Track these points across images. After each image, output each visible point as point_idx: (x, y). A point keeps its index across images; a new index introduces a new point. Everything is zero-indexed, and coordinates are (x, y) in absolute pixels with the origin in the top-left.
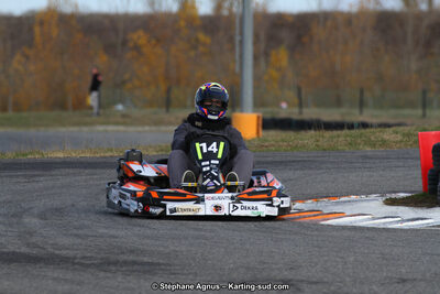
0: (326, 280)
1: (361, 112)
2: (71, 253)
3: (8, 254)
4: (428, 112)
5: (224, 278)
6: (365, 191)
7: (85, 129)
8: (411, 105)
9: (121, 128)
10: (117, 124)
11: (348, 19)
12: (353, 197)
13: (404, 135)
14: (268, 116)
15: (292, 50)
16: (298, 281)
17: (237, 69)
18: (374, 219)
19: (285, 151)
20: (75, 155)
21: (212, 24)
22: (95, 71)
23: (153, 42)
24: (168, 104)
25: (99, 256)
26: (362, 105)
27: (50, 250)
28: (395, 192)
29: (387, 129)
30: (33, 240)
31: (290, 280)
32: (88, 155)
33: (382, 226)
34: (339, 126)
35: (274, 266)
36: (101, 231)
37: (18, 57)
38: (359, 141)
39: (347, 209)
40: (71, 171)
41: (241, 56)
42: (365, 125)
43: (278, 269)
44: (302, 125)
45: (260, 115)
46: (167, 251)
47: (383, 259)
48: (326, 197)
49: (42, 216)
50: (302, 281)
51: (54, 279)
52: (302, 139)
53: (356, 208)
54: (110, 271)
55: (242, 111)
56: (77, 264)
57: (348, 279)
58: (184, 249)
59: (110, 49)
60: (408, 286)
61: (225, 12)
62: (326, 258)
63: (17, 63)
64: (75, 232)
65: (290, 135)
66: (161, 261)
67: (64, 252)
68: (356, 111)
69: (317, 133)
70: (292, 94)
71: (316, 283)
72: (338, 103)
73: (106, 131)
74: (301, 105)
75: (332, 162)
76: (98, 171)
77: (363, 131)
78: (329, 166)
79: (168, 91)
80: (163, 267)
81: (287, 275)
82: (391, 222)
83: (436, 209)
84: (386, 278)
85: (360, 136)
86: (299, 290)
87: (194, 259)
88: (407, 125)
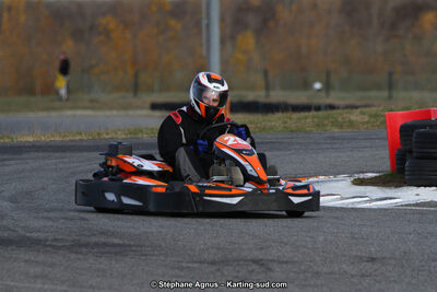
0: (296, 259)
1: (328, 95)
2: (42, 236)
4: (394, 94)
5: (195, 259)
6: (334, 171)
7: (54, 114)
8: (378, 87)
9: (89, 112)
10: (85, 108)
12: (321, 178)
13: (371, 116)
14: (236, 100)
15: (259, 33)
16: (269, 261)
17: (204, 53)
18: (342, 199)
20: (44, 138)
21: (178, 12)
22: (62, 57)
23: (121, 26)
24: (136, 88)
25: (70, 238)
26: (328, 87)
27: (22, 232)
28: (363, 172)
29: (354, 110)
31: (261, 260)
32: (57, 139)
33: (350, 206)
34: (306, 108)
35: (244, 246)
38: (326, 122)
40: (40, 154)
41: (208, 41)
42: (332, 107)
43: (248, 249)
44: (270, 108)
46: (138, 232)
47: (353, 238)
49: (13, 200)
50: (273, 261)
51: (26, 261)
52: (270, 121)
54: (82, 253)
56: (49, 246)
57: (318, 258)
58: (154, 230)
59: (78, 35)
60: (377, 265)
62: (296, 238)
64: (45, 214)
65: (257, 118)
66: (132, 243)
67: (35, 235)
68: (323, 94)
69: (285, 115)
70: (259, 79)
71: (286, 262)
72: (305, 85)
73: (75, 116)
74: (267, 88)
75: (299, 144)
76: (68, 154)
77: (329, 112)
78: (297, 147)
80: (134, 248)
81: (257, 254)
82: (359, 202)
83: (405, 188)
84: (356, 257)
85: (328, 118)
86: (269, 269)
87: (165, 240)
88: (374, 106)
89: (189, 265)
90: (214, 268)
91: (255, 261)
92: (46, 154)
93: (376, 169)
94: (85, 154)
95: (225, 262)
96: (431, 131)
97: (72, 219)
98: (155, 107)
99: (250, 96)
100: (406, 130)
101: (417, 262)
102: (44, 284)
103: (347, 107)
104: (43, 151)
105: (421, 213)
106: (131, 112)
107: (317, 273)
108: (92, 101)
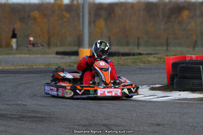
0: (123, 124)
1: (138, 48)
2: (5, 113)
4: (169, 48)
5: (76, 124)
6: (141, 84)
7: (11, 56)
8: (161, 45)
9: (27, 56)
10: (26, 54)
11: (132, 5)
13: (158, 58)
15: (106, 20)
16: (110, 125)
17: (81, 28)
18: (145, 97)
20: (7, 67)
21: (69, 8)
23: (42, 16)
24: (49, 45)
25: (18, 114)
26: (138, 45)
28: (154, 84)
29: (151, 56)
31: (107, 125)
32: (12, 68)
33: (148, 100)
34: (128, 54)
35: (99, 118)
36: (19, 102)
38: (138, 61)
40: (5, 75)
41: (83, 23)
42: (140, 54)
43: (101, 120)
44: (112, 54)
46: (49, 111)
47: (150, 115)
50: (112, 125)
54: (23, 121)
55: (83, 48)
56: (8, 117)
57: (133, 124)
58: (57, 111)
59: (22, 20)
60: (161, 127)
61: (75, 3)
62: (123, 114)
64: (7, 103)
66: (47, 116)
67: (2, 112)
68: (136, 48)
69: (118, 58)
71: (119, 126)
72: (128, 44)
73: (21, 57)
75: (126, 71)
76: (17, 75)
77: (139, 56)
78: (124, 72)
79: (49, 39)
80: (47, 119)
81: (105, 122)
82: (152, 98)
83: (174, 92)
84: (151, 124)
85: (138, 59)
86: (111, 129)
87: (62, 115)
88: (159, 54)
89: (74, 127)
91: (104, 125)
92: (7, 75)
93: (161, 83)
94: (25, 75)
95: (90, 125)
96: (187, 65)
97: (19, 105)
98: (58, 53)
100: (175, 65)
101: (179, 126)
103: (147, 54)
104: (6, 73)
105: (181, 103)
106: (47, 56)
108: (29, 50)
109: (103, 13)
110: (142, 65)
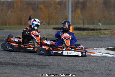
0: (90, 70)
3: (7, 63)
5: (64, 69)
6: (101, 46)
11: (96, 1)
12: (97, 48)
13: (111, 32)
14: (75, 27)
15: (81, 9)
16: (83, 70)
17: (67, 15)
18: (103, 54)
19: (80, 36)
21: (60, 3)
22: (30, 15)
23: (45, 7)
24: (49, 24)
25: (31, 64)
27: (18, 62)
28: (108, 47)
29: (106, 30)
30: (14, 59)
31: (81, 70)
33: (105, 56)
34: (93, 30)
36: (31, 57)
37: (10, 11)
38: (99, 34)
39: (96, 51)
41: (68, 11)
42: (100, 29)
43: (78, 67)
44: (84, 29)
45: (73, 26)
46: (49, 62)
47: (105, 64)
48: (90, 48)
50: (84, 70)
51: (19, 69)
52: (84, 33)
53: (98, 51)
54: (34, 67)
56: (25, 65)
57: (96, 70)
58: (53, 62)
59: (34, 9)
60: (112, 71)
63: (9, 13)
64: (25, 57)
65: (81, 32)
66: (47, 65)
67: (22, 63)
68: (98, 26)
69: (88, 31)
70: (81, 21)
71: (87, 71)
72: (93, 23)
74: (84, 24)
75: (92, 39)
77: (100, 31)
78: (91, 40)
79: (49, 20)
80: (48, 66)
81: (80, 68)
82: (107, 55)
84: (106, 69)
85: (99, 32)
86: (83, 73)
87: (56, 64)
88: (111, 29)
89: (62, 71)
90: (69, 72)
91: (79, 70)
93: (112, 46)
95: (72, 70)
98: (54, 29)
99: (79, 26)
102: (24, 76)
106: (47, 30)
107: (96, 74)
109: (80, 6)
110: (101, 36)
